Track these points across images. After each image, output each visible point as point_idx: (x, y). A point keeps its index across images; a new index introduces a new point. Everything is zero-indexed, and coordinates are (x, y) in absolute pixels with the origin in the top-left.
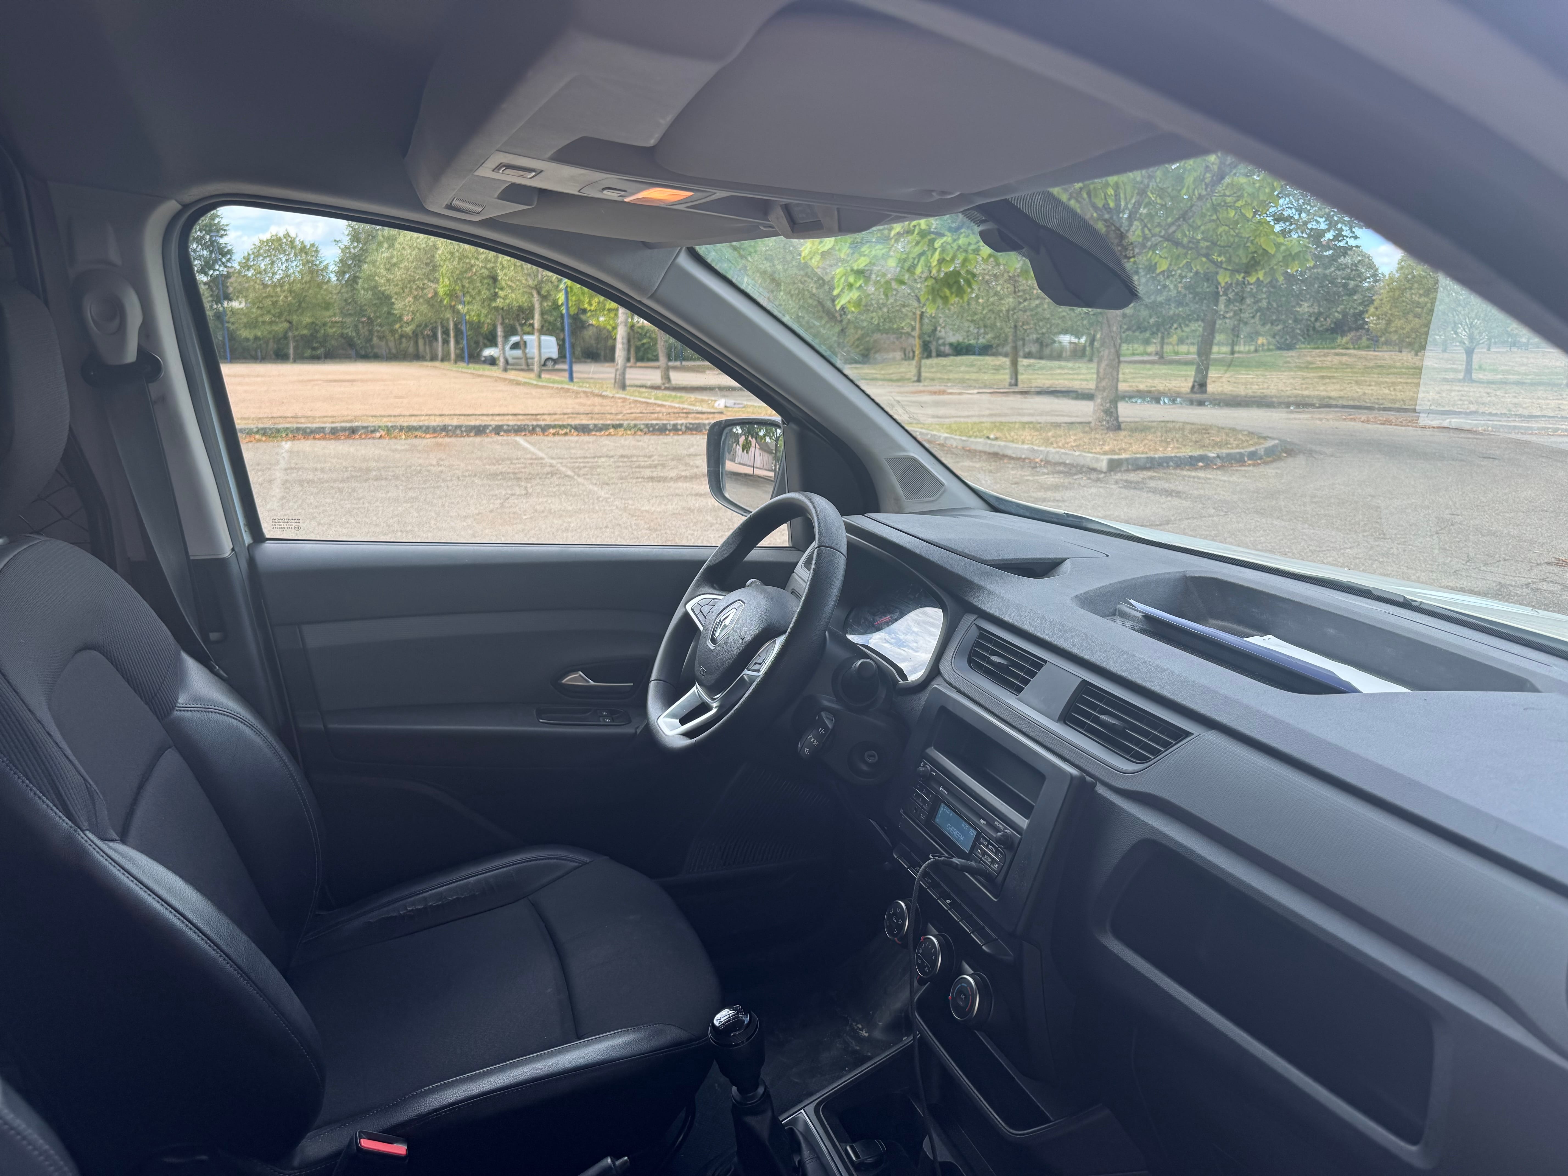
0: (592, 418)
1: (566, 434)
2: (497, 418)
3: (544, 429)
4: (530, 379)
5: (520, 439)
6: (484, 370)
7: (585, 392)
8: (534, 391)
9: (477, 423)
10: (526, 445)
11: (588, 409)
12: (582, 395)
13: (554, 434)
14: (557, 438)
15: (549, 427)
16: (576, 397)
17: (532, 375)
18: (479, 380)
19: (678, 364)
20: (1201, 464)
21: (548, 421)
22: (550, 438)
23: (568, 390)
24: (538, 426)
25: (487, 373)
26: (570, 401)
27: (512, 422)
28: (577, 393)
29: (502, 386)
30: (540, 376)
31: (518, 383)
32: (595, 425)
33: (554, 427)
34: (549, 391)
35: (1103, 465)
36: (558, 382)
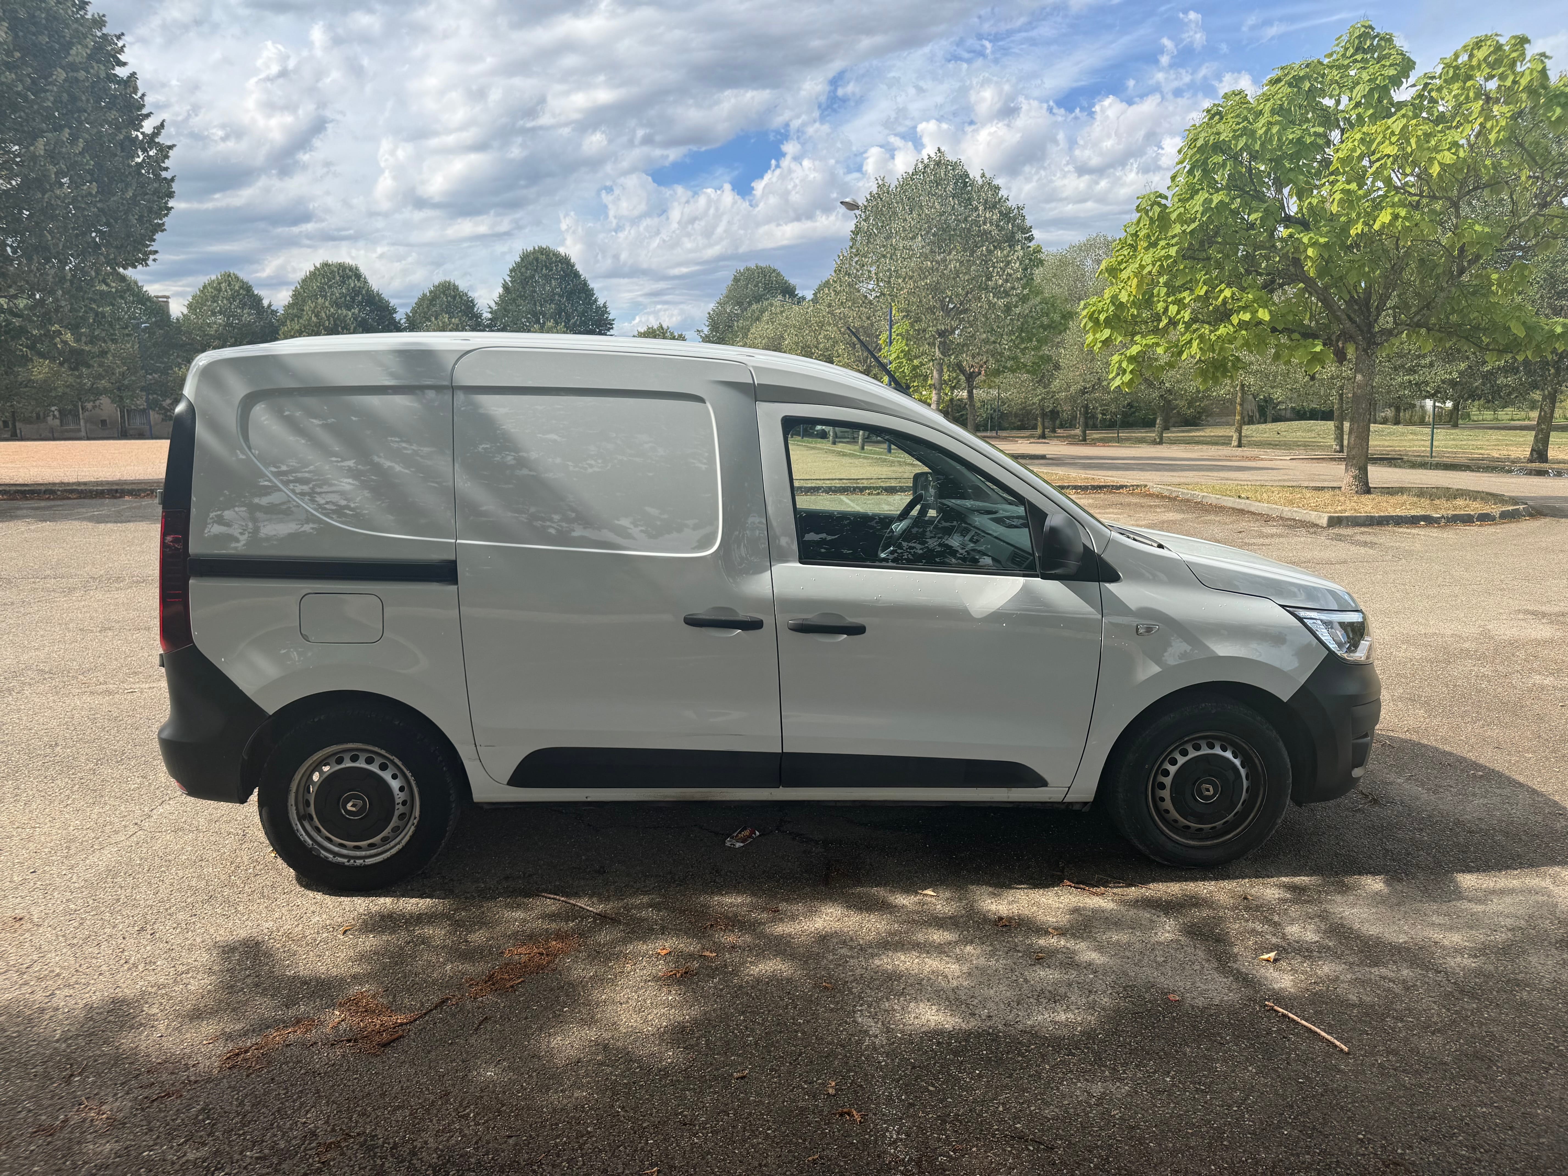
0: (900, 482)
1: (878, 494)
2: (828, 482)
3: (862, 490)
4: (855, 451)
5: (843, 498)
6: (816, 443)
7: (898, 461)
8: (856, 461)
9: (813, 485)
10: (847, 501)
11: (899, 475)
12: (896, 464)
13: (869, 494)
14: (871, 497)
15: (865, 488)
16: (891, 466)
17: (857, 447)
18: (812, 452)
19: (994, 434)
20: (1422, 523)
21: (866, 483)
22: (867, 497)
23: (885, 460)
24: (857, 487)
25: (819, 446)
26: (885, 469)
27: (838, 484)
28: (893, 462)
29: (831, 458)
30: (863, 448)
31: (845, 455)
32: (901, 487)
33: (869, 488)
34: (869, 461)
35: (1324, 522)
36: (878, 453)
